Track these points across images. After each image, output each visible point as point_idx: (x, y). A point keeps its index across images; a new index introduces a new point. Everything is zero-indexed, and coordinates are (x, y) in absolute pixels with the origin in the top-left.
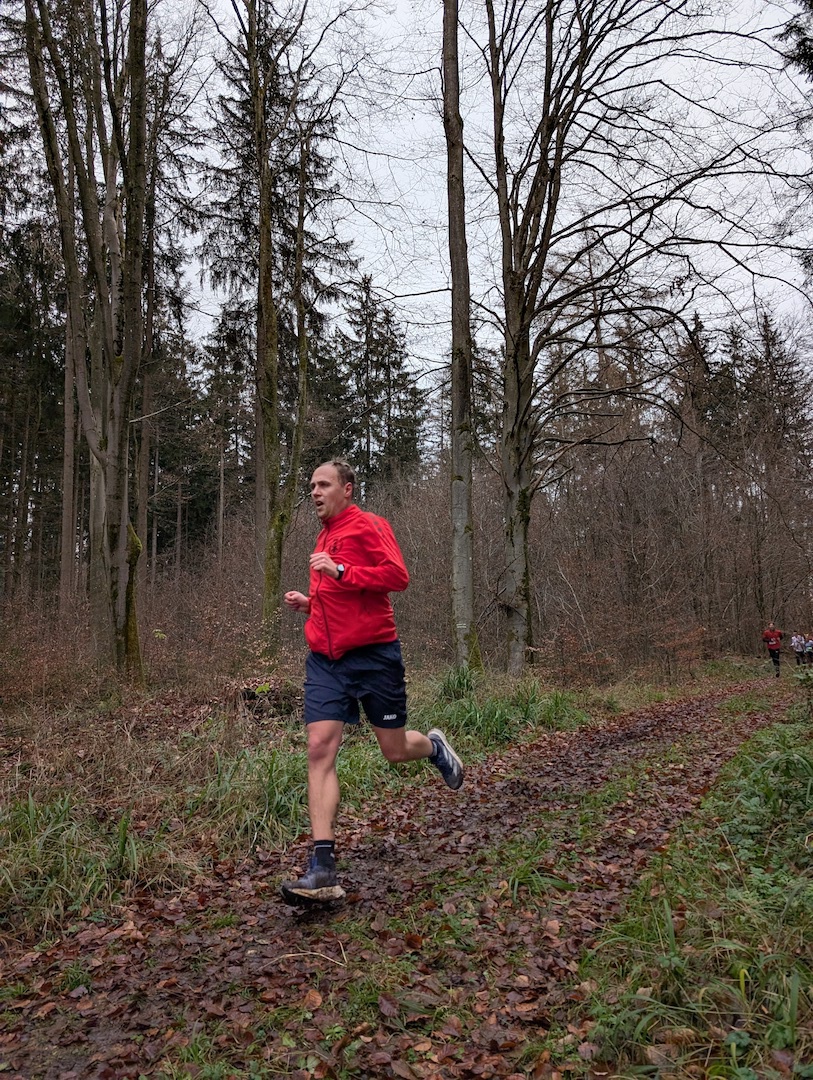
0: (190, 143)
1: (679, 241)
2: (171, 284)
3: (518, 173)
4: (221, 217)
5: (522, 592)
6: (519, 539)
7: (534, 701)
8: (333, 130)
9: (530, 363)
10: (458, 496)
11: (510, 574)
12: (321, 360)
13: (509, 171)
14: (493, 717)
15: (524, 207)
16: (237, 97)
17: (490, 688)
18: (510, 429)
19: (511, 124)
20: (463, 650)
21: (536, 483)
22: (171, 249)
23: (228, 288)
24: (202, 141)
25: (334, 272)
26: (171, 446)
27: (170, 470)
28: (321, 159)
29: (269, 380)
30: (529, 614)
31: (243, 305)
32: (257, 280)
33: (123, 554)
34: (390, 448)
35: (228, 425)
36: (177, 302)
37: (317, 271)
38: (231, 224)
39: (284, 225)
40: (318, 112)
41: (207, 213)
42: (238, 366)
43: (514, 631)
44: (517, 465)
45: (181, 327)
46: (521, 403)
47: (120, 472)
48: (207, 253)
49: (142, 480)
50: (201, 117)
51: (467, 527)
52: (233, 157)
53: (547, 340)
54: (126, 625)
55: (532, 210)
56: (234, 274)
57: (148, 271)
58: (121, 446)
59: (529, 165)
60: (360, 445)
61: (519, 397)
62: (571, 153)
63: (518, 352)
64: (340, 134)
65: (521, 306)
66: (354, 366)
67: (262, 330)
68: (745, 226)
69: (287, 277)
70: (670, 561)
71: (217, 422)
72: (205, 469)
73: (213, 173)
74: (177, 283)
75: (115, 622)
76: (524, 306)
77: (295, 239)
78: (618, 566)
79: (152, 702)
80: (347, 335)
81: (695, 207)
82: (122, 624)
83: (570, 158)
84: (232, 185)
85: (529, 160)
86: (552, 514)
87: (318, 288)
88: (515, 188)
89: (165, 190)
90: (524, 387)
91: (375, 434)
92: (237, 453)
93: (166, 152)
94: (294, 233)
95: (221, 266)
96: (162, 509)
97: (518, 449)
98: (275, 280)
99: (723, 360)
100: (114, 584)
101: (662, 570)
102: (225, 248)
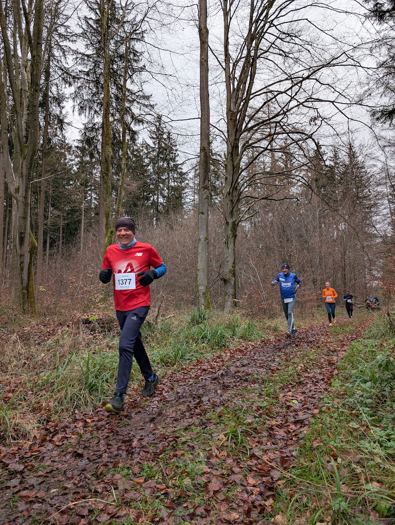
0: (69, 39)
1: (312, 100)
2: (58, 113)
3: (235, 62)
4: (84, 79)
5: (232, 272)
6: (231, 246)
7: (237, 326)
8: (143, 37)
9: (239, 157)
10: (202, 222)
11: (226, 263)
12: (135, 156)
13: (231, 61)
14: (216, 335)
15: (238, 79)
16: (94, 18)
17: (215, 319)
18: (228, 190)
20: (202, 300)
21: (240, 218)
22: (58, 94)
23: (87, 115)
24: (75, 39)
25: (142, 109)
26: (57, 196)
27: (57, 208)
28: (137, 52)
29: (107, 161)
30: (235, 283)
31: (94, 125)
32: (102, 112)
33: (27, 247)
34: (168, 199)
35: (87, 187)
36: (61, 122)
37: (132, 108)
38: (89, 83)
39: (116, 84)
40: (135, 27)
41: (77, 77)
42: (92, 156)
43: (227, 291)
44: (231, 208)
45: (62, 134)
46: (234, 177)
47: (26, 204)
48: (76, 96)
49: (40, 211)
50: (74, 26)
51: (206, 238)
52: (91, 48)
53: (248, 146)
54: (28, 285)
55: (242, 81)
56: (91, 108)
57: (44, 104)
58: (26, 191)
59: (241, 58)
60: (154, 199)
61: (233, 174)
62: (261, 54)
63: (233, 152)
64: (146, 39)
65: (235, 128)
66: (152, 160)
67: (104, 138)
68: (345, 95)
69: (118, 111)
70: (303, 259)
71: (81, 185)
72: (75, 208)
73: (80, 56)
74: (61, 112)
75: (22, 283)
76: (237, 128)
77: (122, 91)
78: (277, 262)
79: (37, 325)
80: (149, 144)
81: (322, 84)
82: (26, 284)
83: (261, 56)
84: (90, 63)
85: (241, 56)
86: (247, 236)
87: (133, 117)
88: (234, 69)
89: (55, 63)
90: (235, 169)
91: (161, 194)
92: (91, 201)
93: (56, 43)
94: (121, 88)
95: (84, 104)
96: (52, 228)
97: (232, 200)
98: (111, 112)
99: (330, 165)
100: (22, 263)
101: (299, 264)
102: (86, 94)
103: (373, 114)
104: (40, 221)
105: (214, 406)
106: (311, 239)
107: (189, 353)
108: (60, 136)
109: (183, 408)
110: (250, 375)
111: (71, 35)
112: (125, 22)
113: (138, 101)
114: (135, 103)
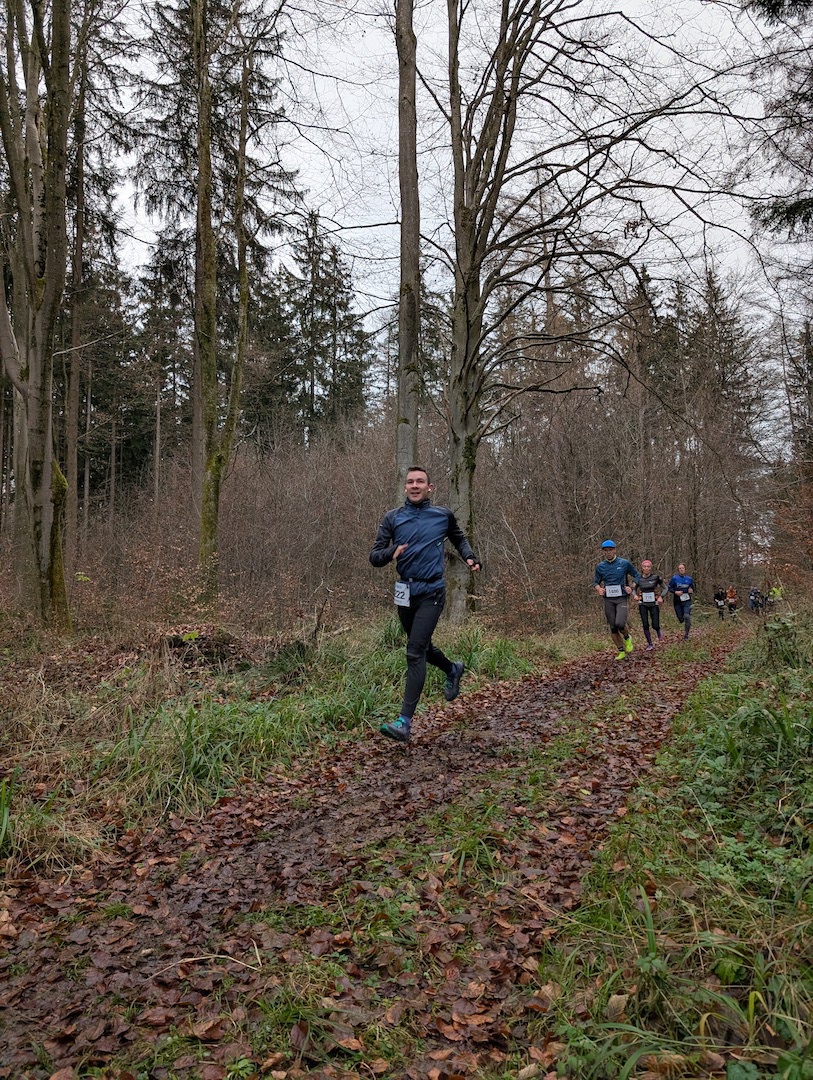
0: (123, 51)
1: (631, 184)
2: (103, 208)
3: (473, 103)
4: (157, 136)
6: (464, 487)
7: (476, 650)
8: (279, 47)
9: (480, 304)
10: (404, 439)
12: (264, 298)
13: (463, 102)
15: (477, 139)
16: (175, 6)
18: (458, 373)
19: (467, 50)
21: (482, 430)
22: (103, 169)
23: (164, 214)
24: (137, 52)
25: (278, 203)
26: (104, 382)
27: (103, 408)
28: (265, 78)
29: (207, 313)
31: (181, 233)
32: (196, 207)
33: (47, 492)
34: (334, 389)
35: (165, 364)
36: (109, 227)
37: (259, 199)
38: (168, 145)
39: (224, 148)
40: (262, 26)
41: (141, 131)
42: (175, 299)
43: (456, 579)
44: (464, 410)
45: (114, 255)
46: (470, 347)
47: (43, 404)
48: (141, 174)
49: (71, 415)
50: (135, 22)
52: (169, 72)
53: (498, 281)
54: (51, 568)
55: (486, 144)
56: (171, 199)
57: (75, 191)
58: (44, 375)
59: (483, 95)
60: (304, 388)
61: (469, 338)
62: (526, 87)
63: (468, 294)
64: (285, 52)
65: (472, 244)
66: (298, 305)
67: (200, 261)
68: (698, 173)
69: (228, 205)
70: (610, 514)
71: (154, 359)
72: (141, 408)
73: (148, 87)
74: (109, 207)
75: (39, 564)
76: (476, 245)
77: (237, 162)
78: (559, 517)
79: (74, 650)
80: (293, 273)
81: (651, 149)
82: (46, 567)
83: (526, 90)
84: (168, 102)
85: (484, 90)
86: (496, 464)
87: (260, 217)
88: (469, 118)
89: (96, 103)
90: (473, 329)
91: (320, 377)
92: (175, 393)
93: (96, 60)
94: (236, 157)
95: (156, 190)
96: (95, 449)
97: (465, 393)
98: (215, 208)
99: (668, 316)
100: (37, 524)
101: (603, 520)
102: (161, 170)
103: (756, 212)
104: (71, 437)
105: (433, 803)
106: (627, 469)
107: (382, 704)
108: (109, 258)
109: (374, 807)
110: (500, 745)
111: (127, 42)
112: (240, 15)
113: (270, 183)
114: (264, 188)
